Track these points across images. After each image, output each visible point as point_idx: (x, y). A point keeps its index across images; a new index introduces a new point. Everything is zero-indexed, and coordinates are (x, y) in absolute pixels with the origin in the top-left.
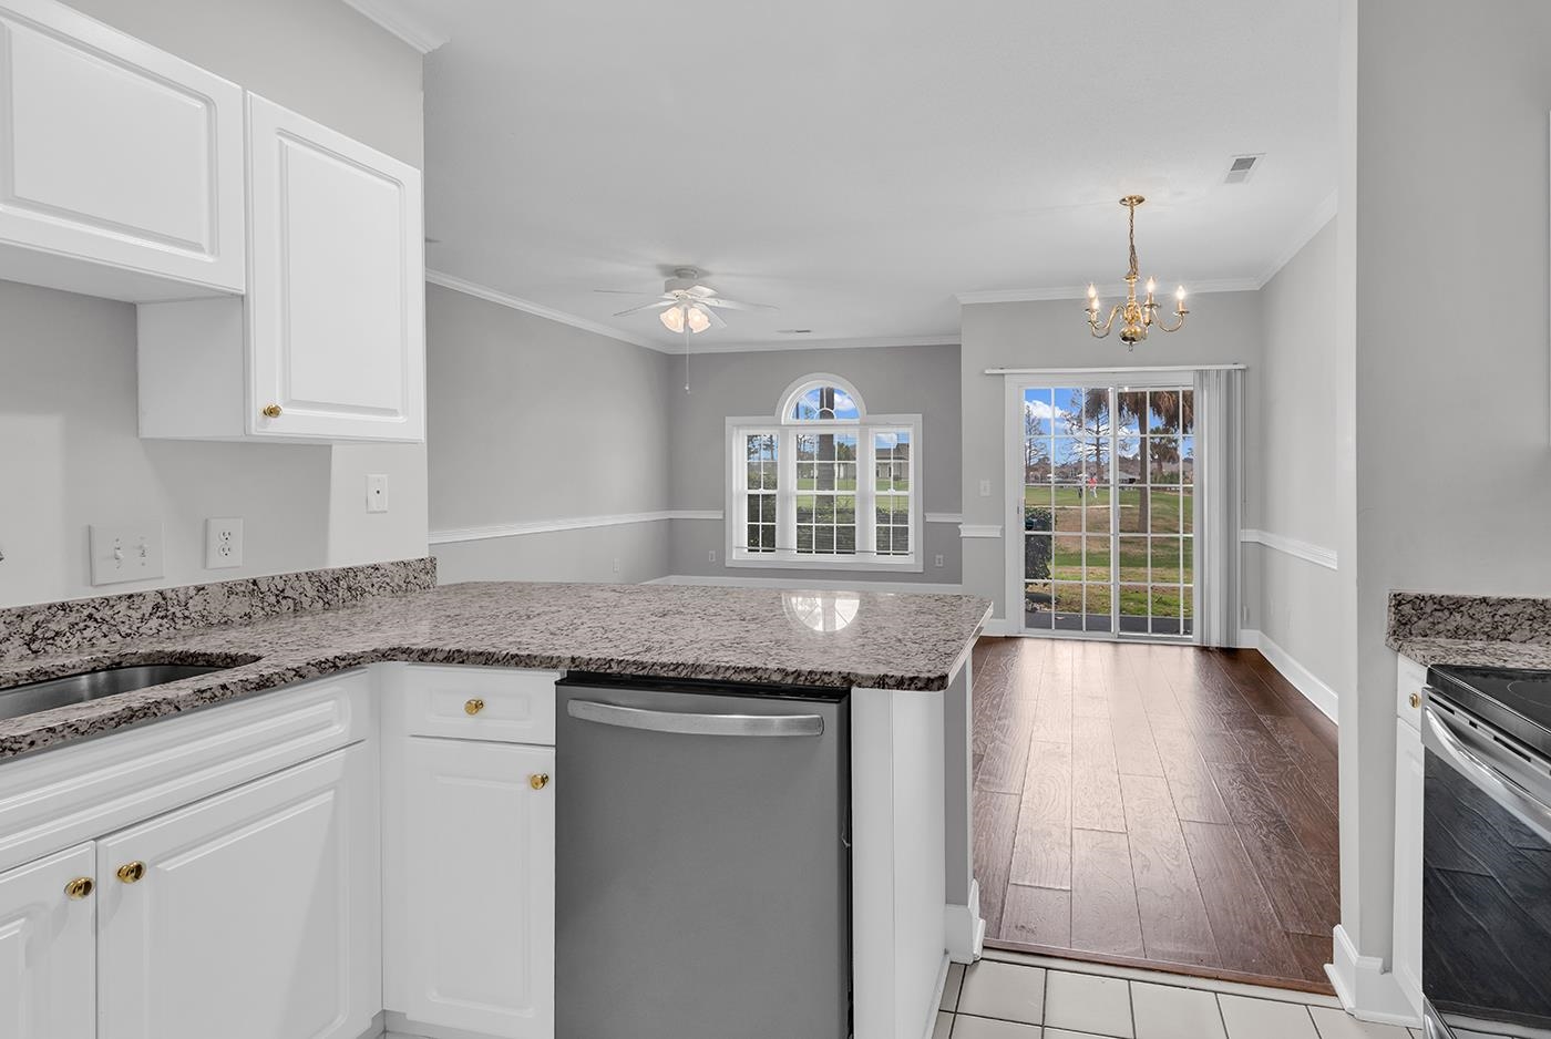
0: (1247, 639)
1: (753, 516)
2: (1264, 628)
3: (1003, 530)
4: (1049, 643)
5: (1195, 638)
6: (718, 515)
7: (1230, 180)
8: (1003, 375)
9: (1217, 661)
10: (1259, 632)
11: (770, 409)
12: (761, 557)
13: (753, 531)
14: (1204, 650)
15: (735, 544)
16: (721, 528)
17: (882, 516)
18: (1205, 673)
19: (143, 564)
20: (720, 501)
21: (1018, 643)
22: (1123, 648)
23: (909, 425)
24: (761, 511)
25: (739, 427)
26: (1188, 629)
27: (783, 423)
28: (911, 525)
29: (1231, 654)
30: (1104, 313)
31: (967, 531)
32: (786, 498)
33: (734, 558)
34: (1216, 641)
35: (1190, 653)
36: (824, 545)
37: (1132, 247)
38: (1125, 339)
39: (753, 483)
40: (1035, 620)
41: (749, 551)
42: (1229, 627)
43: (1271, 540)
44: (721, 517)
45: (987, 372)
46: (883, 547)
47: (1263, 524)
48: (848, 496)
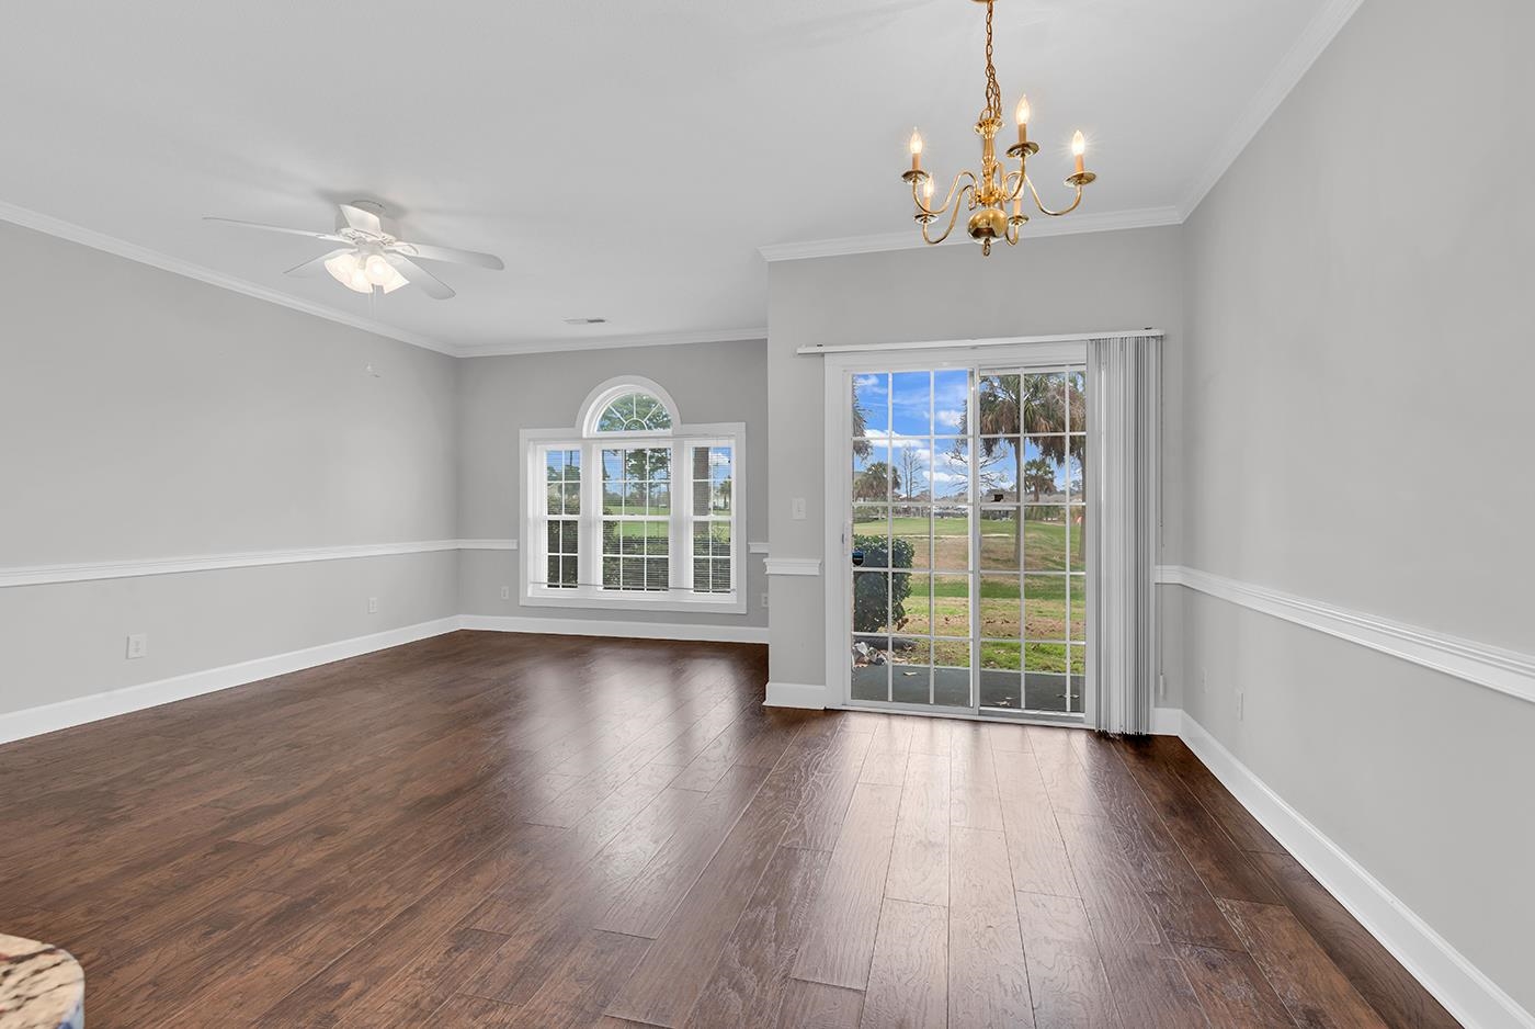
0: (1164, 722)
1: (553, 546)
2: (1192, 704)
3: (822, 565)
4: (883, 721)
5: (1088, 718)
6: (509, 545)
8: (823, 355)
9: (1126, 759)
10: (1180, 711)
11: (571, 419)
12: (562, 593)
13: (553, 561)
14: (1101, 736)
15: (531, 577)
16: (513, 561)
17: (701, 545)
18: (1105, 783)
20: (513, 525)
21: (840, 721)
22: (984, 729)
23: (730, 437)
24: (564, 537)
25: (535, 440)
26: (1077, 706)
27: (585, 436)
28: (733, 557)
29: (1141, 746)
31: (773, 566)
32: (589, 525)
33: (529, 594)
34: (1116, 727)
35: (1080, 742)
36: (634, 579)
37: (990, 66)
38: (977, 233)
39: (553, 507)
40: (868, 687)
41: (549, 586)
42: (1139, 704)
43: (1213, 584)
44: (515, 547)
45: (799, 351)
46: (700, 582)
47: (1189, 557)
48: (658, 522)
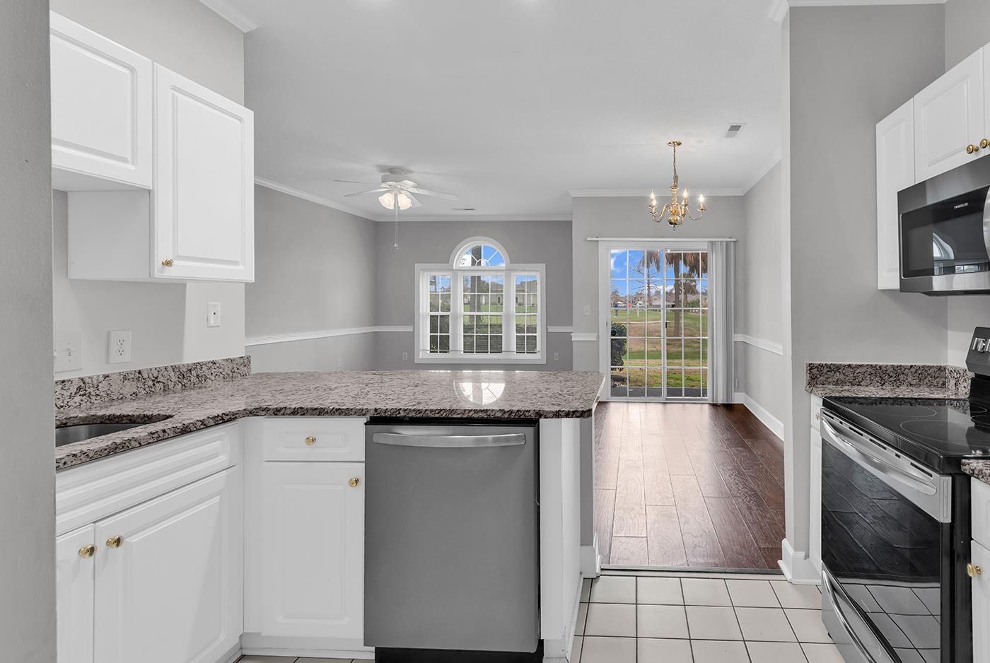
0: (738, 398)
1: (433, 329)
2: (747, 391)
3: (598, 336)
4: (625, 405)
5: (709, 398)
6: (409, 329)
7: (728, 136)
8: (598, 241)
9: (722, 411)
10: (743, 394)
11: (445, 259)
12: (439, 356)
13: (433, 339)
14: (714, 405)
15: (421, 348)
16: (411, 338)
17: (520, 329)
18: (715, 418)
19: (70, 361)
20: (410, 317)
21: (607, 405)
22: (668, 406)
23: (537, 271)
24: (439, 324)
25: (424, 270)
26: (705, 394)
27: (454, 268)
28: (538, 335)
29: (729, 407)
30: (659, 207)
31: (576, 337)
32: (456, 318)
33: (421, 357)
34: (720, 400)
35: (706, 407)
36: (482, 348)
37: (675, 170)
38: (671, 223)
39: (433, 307)
40: (616, 392)
41: (431, 352)
42: (728, 393)
43: (751, 340)
44: (412, 330)
45: (588, 239)
46: (520, 349)
47: (746, 331)
48: (497, 316)
